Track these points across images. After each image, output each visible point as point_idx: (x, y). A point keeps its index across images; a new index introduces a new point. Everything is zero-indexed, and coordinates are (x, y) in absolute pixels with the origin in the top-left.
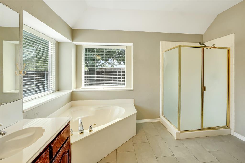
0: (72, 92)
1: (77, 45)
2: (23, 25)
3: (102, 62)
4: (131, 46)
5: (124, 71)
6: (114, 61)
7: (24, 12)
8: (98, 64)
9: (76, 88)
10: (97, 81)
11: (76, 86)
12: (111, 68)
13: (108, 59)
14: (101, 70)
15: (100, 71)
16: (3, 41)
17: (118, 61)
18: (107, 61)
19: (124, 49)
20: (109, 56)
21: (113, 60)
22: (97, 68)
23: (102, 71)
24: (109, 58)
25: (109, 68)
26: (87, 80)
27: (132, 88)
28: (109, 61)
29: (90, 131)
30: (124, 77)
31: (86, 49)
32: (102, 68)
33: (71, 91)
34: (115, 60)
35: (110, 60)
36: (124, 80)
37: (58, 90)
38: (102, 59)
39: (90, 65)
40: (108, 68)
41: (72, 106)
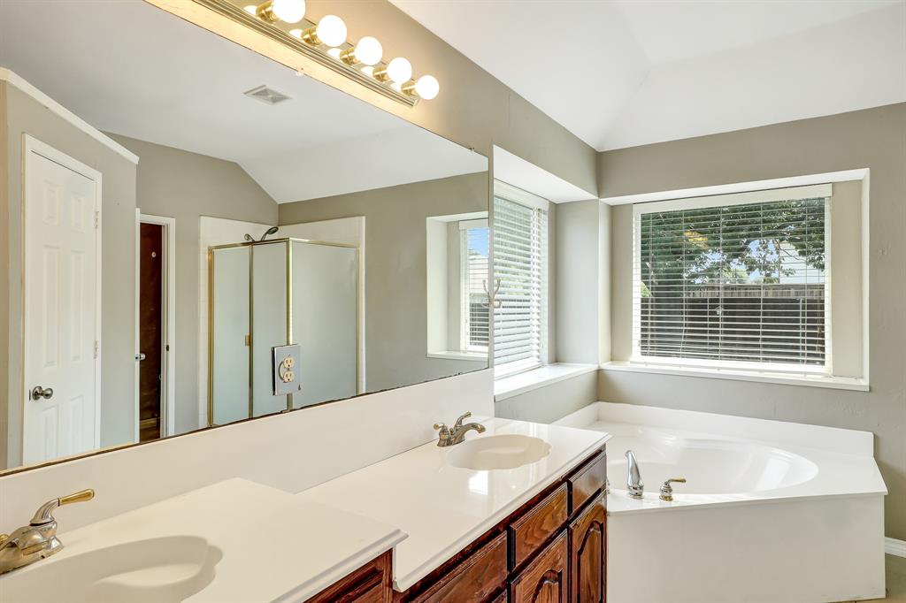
0: (599, 372)
1: (612, 207)
2: (495, 182)
3: (715, 257)
4: (861, 181)
5: (823, 301)
6: (778, 250)
7: (497, 150)
8: (694, 269)
9: (612, 360)
10: (687, 343)
11: (611, 354)
12: (759, 288)
13: (745, 240)
14: (707, 295)
15: (705, 301)
16: (428, 219)
17: (803, 247)
18: (743, 249)
19: (819, 199)
20: (750, 230)
21: (771, 247)
22: (690, 289)
23: (711, 300)
24: (749, 236)
25: (753, 288)
26: (650, 333)
27: (865, 383)
28: (749, 250)
29: (666, 497)
30: (823, 328)
31: (645, 218)
32: (713, 288)
33: (595, 367)
34: (785, 246)
35: (754, 245)
36: (823, 342)
37: (557, 362)
38: (714, 245)
39: (658, 277)
40: (746, 288)
41: (598, 420)
